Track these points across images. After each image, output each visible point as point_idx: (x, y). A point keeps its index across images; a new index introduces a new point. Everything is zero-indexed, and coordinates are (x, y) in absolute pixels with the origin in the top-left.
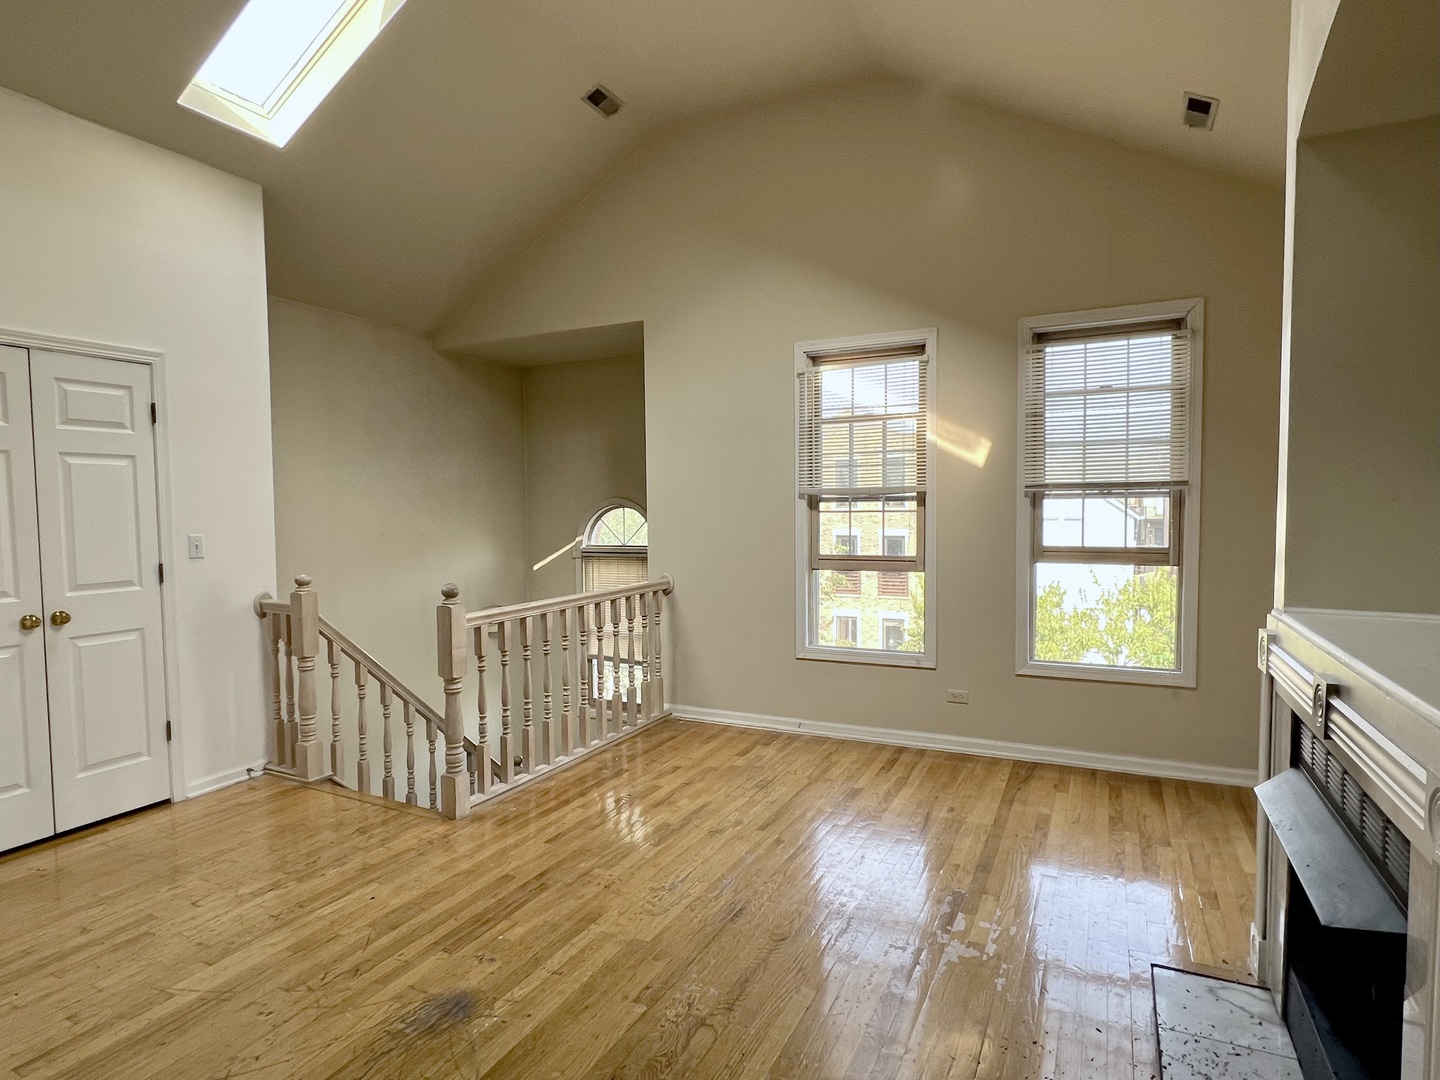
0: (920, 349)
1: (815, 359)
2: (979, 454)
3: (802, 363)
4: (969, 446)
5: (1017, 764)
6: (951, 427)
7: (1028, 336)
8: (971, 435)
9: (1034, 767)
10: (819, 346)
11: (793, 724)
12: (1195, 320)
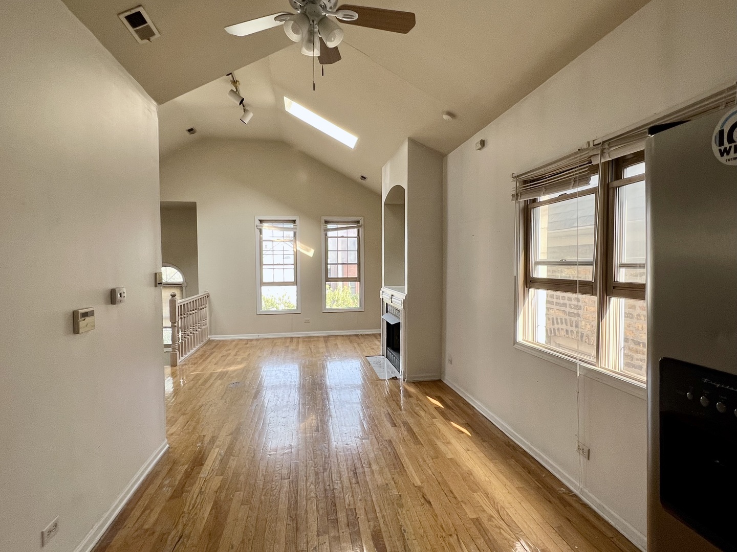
0: (294, 222)
1: (261, 221)
2: (311, 253)
3: (258, 223)
4: (308, 251)
5: (324, 337)
6: (303, 246)
7: (324, 222)
8: (309, 248)
9: (328, 337)
10: (262, 218)
11: (256, 336)
12: (362, 222)
